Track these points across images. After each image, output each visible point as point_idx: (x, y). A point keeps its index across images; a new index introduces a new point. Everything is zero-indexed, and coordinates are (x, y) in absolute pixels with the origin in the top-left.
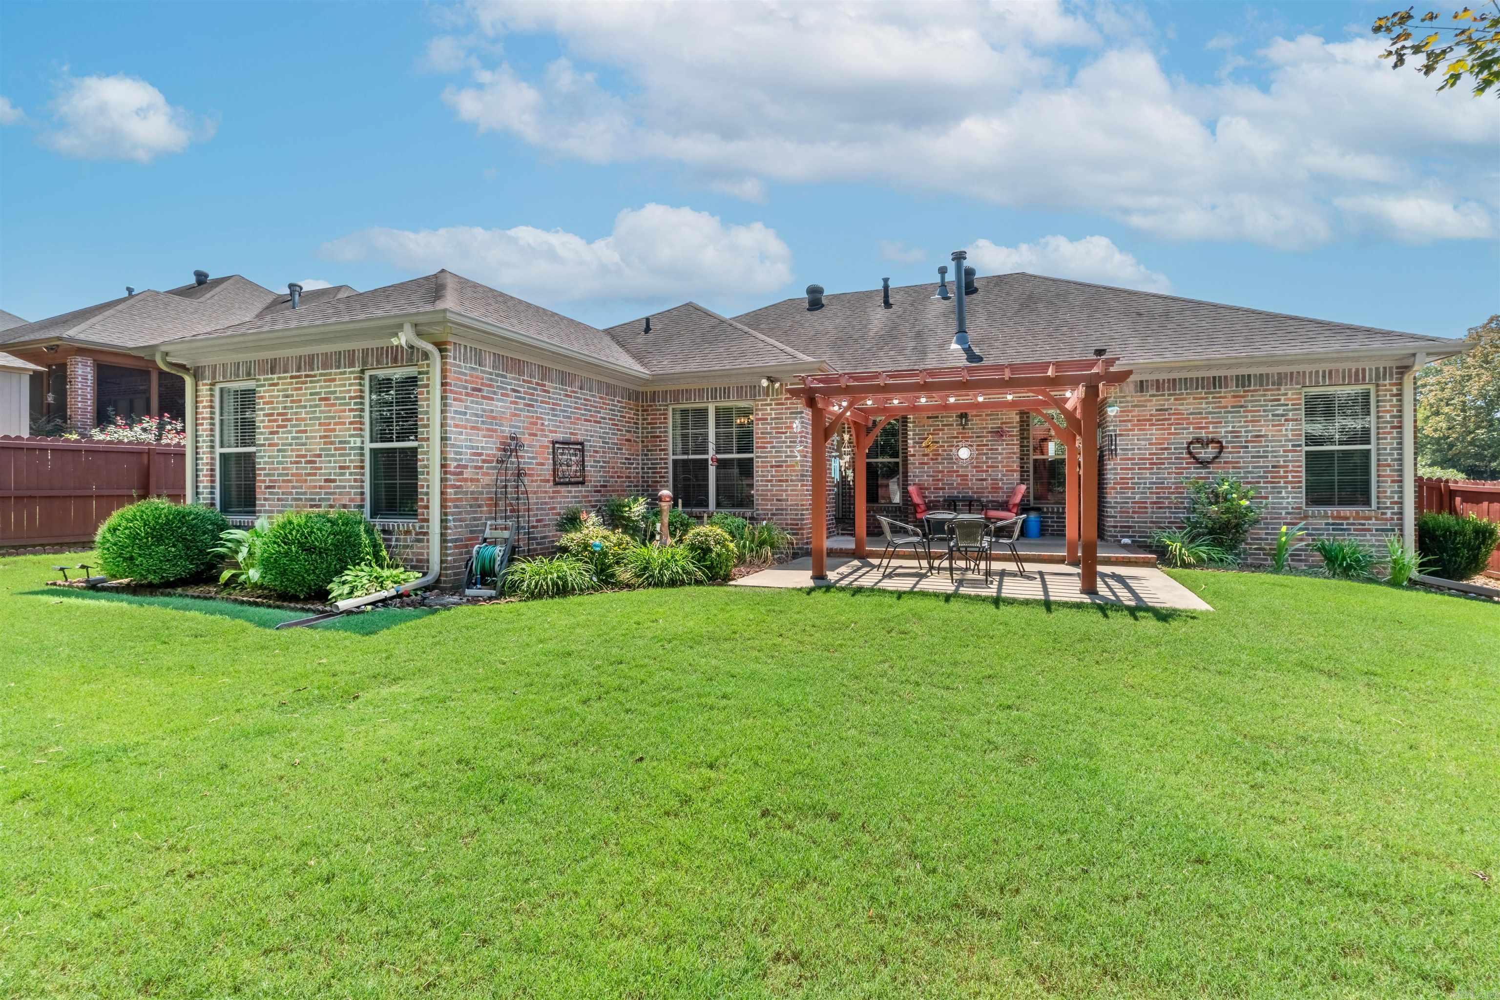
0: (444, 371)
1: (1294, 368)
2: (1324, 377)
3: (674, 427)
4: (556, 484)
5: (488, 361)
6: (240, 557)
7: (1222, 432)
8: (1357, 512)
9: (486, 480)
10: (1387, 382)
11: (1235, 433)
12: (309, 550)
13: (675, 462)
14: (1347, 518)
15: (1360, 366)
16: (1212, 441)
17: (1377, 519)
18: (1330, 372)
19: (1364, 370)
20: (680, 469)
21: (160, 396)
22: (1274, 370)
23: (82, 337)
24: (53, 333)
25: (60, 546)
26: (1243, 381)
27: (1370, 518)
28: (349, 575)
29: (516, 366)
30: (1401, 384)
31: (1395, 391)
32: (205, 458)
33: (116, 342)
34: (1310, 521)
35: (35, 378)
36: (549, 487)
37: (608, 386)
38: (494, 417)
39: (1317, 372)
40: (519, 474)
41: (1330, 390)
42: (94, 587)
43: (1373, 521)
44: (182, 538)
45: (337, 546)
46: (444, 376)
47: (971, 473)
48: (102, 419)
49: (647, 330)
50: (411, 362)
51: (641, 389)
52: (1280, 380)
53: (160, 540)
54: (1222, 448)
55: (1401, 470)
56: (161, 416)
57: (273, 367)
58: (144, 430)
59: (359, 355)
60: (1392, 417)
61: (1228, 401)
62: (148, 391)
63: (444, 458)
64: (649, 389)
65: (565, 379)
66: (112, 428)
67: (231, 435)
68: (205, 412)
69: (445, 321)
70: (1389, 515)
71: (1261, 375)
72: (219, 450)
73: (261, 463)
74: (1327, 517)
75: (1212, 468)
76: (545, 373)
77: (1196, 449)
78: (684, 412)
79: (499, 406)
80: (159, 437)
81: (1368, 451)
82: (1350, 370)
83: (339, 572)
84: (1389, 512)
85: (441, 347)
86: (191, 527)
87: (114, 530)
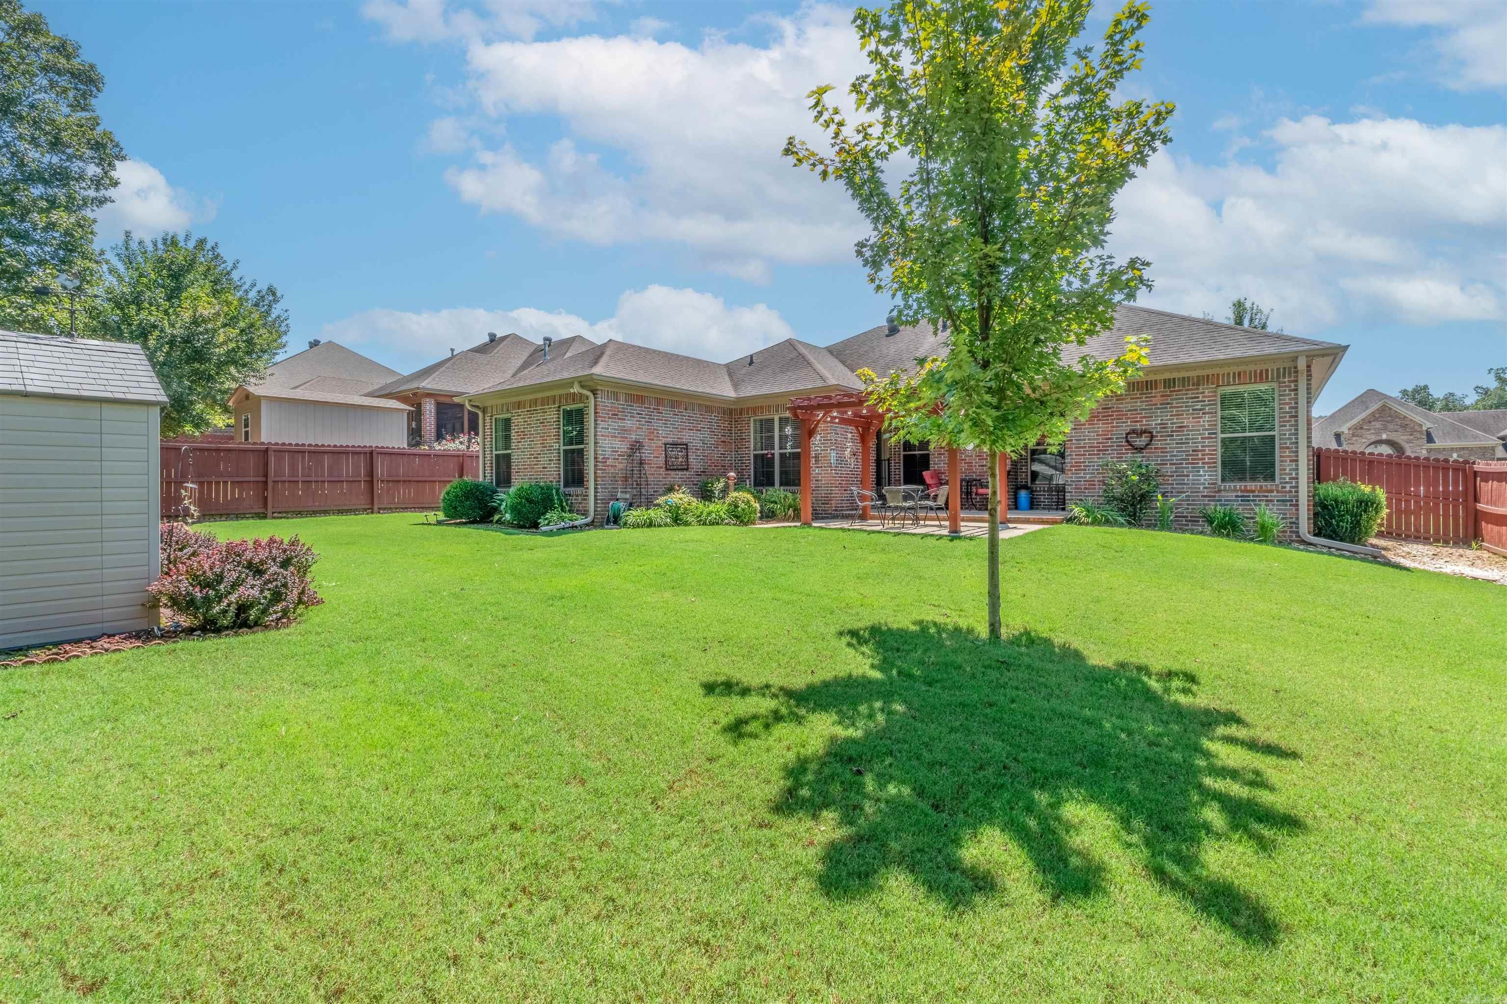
0: (596, 405)
1: (1210, 372)
2: (1234, 377)
3: (755, 432)
4: (667, 469)
5: (622, 397)
6: (502, 507)
7: (1154, 424)
8: (1261, 487)
9: (621, 466)
10: (1286, 380)
11: (1163, 425)
12: (530, 501)
13: (756, 456)
14: (1253, 491)
15: (1264, 367)
16: (1145, 432)
17: (1278, 492)
18: (1239, 374)
19: (1267, 371)
20: (759, 462)
21: (469, 420)
22: (1193, 374)
23: (429, 386)
24: (414, 385)
25: (423, 509)
26: (1169, 383)
27: (1272, 491)
28: (548, 516)
29: (640, 399)
30: (1296, 381)
31: (1293, 387)
32: (488, 457)
33: (447, 388)
34: (1223, 494)
35: (410, 413)
36: (662, 471)
37: (707, 407)
38: (624, 430)
39: (1229, 374)
40: (641, 463)
41: (1241, 388)
42: (439, 523)
43: (1275, 493)
44: (477, 498)
45: (543, 500)
46: (596, 409)
47: (975, 462)
48: (439, 437)
49: (751, 363)
50: (581, 401)
51: (733, 407)
52: (1199, 381)
53: (467, 499)
54: (1152, 437)
55: (1297, 452)
56: (469, 434)
57: (519, 405)
58: (461, 443)
59: (557, 398)
60: (1290, 408)
61: (1158, 400)
62: (462, 417)
63: (596, 454)
64: (738, 407)
65: (674, 404)
66: (444, 442)
67: (501, 444)
68: (488, 432)
69: (592, 380)
70: (1288, 489)
71: (1184, 378)
72: (495, 452)
73: (514, 458)
74: (1237, 491)
75: (1145, 453)
76: (659, 402)
77: (1133, 438)
78: (761, 421)
79: (628, 423)
80: (468, 447)
81: (1273, 438)
82: (1255, 371)
83: (544, 514)
84: (1288, 486)
85: (594, 392)
86: (481, 493)
87: (448, 493)
